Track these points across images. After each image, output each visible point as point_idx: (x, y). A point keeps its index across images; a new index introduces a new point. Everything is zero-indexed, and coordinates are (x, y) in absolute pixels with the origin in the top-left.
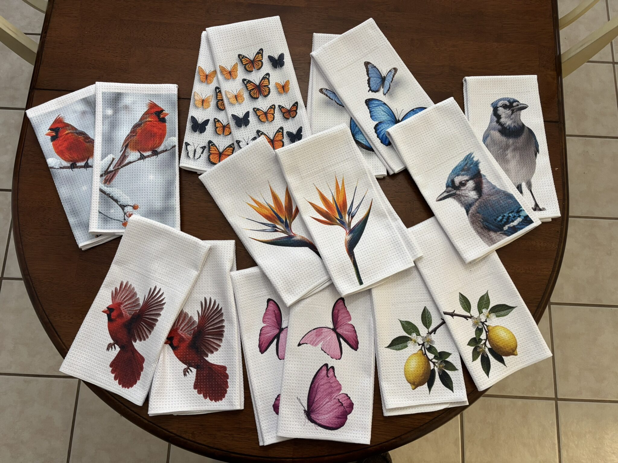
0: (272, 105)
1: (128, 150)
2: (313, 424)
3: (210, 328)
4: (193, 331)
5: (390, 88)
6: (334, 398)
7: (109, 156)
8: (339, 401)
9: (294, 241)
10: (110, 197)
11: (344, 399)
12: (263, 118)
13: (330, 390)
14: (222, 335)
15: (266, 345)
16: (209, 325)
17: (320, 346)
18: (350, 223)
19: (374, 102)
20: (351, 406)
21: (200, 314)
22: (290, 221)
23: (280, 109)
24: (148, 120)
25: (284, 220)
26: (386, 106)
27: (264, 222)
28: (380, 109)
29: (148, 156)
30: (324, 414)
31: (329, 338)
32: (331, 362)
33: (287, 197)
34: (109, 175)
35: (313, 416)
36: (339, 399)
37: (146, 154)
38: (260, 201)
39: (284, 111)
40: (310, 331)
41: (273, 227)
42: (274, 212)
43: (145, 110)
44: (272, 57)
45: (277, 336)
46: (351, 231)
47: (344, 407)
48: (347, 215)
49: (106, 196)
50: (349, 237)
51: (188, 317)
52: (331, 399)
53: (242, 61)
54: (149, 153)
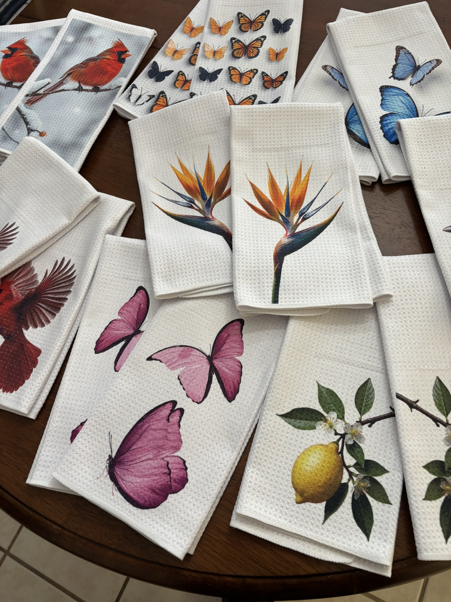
0: (254, 69)
1: (69, 78)
2: (111, 483)
3: (50, 296)
4: (28, 291)
5: (422, 79)
6: (162, 456)
7: (46, 79)
8: (168, 465)
9: (208, 224)
10: (23, 118)
11: (178, 466)
12: (236, 78)
13: (161, 443)
14: (58, 309)
15: (108, 344)
16: (51, 292)
17: (178, 372)
18: (297, 225)
19: (393, 90)
20: (183, 481)
21: (48, 275)
22: (215, 200)
23: (263, 77)
24: (107, 57)
25: (208, 198)
26: (409, 98)
27: (181, 193)
28: (398, 99)
29: (87, 90)
30: (135, 476)
31: (197, 366)
32: (183, 402)
33: (225, 172)
34: (35, 97)
35: (118, 471)
36: (168, 463)
37: (84, 87)
38: (188, 168)
39: (266, 78)
40: (174, 347)
41: (190, 202)
42: (199, 184)
43: (109, 47)
44: (278, 20)
45: (128, 339)
46: (293, 235)
47: (170, 478)
48: (298, 215)
49: (19, 116)
50: (286, 241)
51: (33, 273)
52: (156, 457)
53: (239, 20)
54: (90, 88)
